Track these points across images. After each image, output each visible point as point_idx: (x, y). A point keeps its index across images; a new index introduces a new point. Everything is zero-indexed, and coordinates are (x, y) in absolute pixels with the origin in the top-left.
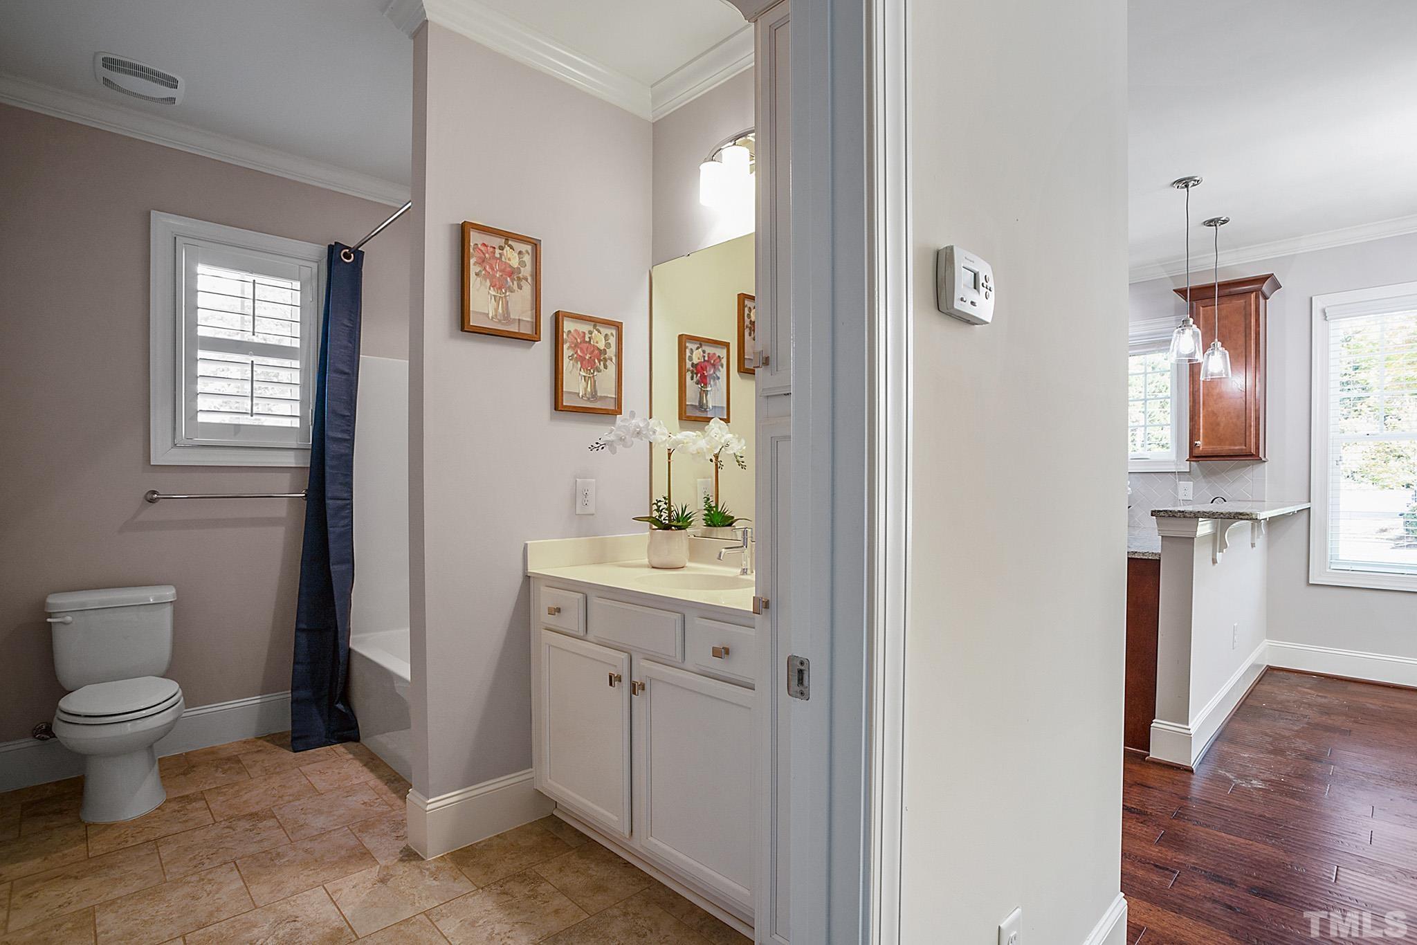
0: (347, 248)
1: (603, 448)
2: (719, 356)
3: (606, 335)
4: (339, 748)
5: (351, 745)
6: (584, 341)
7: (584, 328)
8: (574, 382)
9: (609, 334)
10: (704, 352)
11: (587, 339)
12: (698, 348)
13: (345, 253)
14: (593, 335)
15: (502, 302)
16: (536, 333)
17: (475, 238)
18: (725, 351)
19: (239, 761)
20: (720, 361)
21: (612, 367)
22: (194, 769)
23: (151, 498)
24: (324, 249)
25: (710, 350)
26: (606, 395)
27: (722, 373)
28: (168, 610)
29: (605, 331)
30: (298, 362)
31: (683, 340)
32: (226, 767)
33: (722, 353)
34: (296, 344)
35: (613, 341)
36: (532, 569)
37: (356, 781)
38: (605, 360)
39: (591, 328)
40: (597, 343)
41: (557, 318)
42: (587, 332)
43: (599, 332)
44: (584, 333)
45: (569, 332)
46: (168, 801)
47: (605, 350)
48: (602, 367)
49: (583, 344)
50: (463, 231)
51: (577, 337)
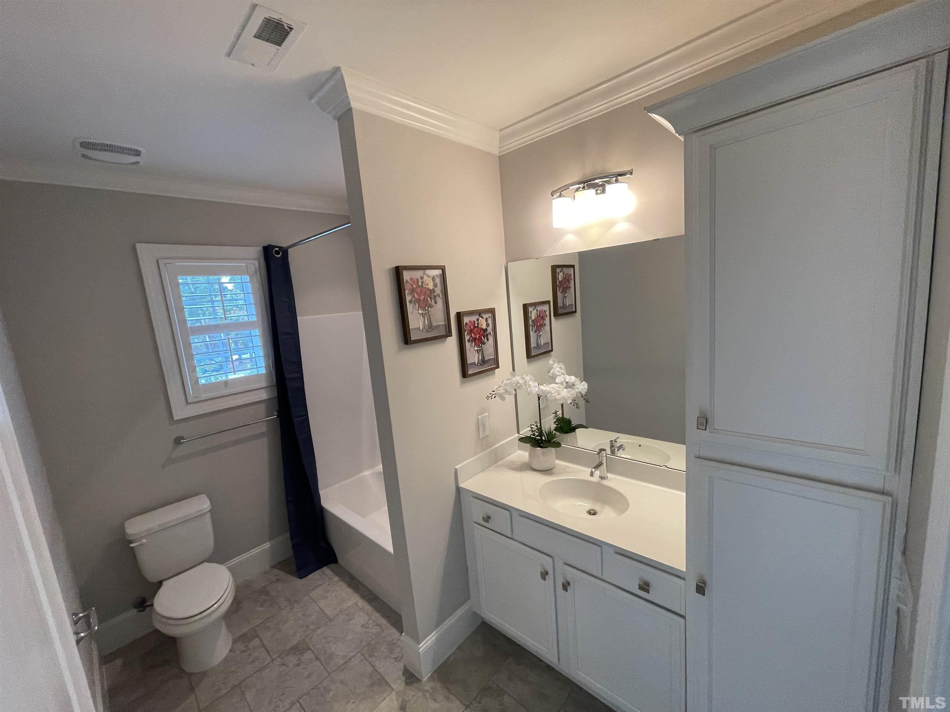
0: (277, 247)
1: (495, 397)
2: (545, 311)
3: (486, 318)
5: (333, 566)
6: (475, 327)
7: (474, 318)
8: (473, 357)
9: (488, 317)
10: (537, 311)
11: (476, 325)
12: (534, 310)
13: (276, 251)
14: (479, 321)
15: (427, 316)
16: (449, 332)
17: (407, 276)
18: (548, 306)
20: (545, 313)
21: (491, 338)
23: (178, 441)
24: (260, 249)
25: (540, 308)
26: (489, 358)
27: (547, 319)
28: (208, 517)
29: (485, 316)
31: (525, 307)
32: (261, 600)
33: (546, 308)
34: (254, 319)
35: (490, 321)
36: (461, 485)
38: (487, 335)
39: (477, 317)
40: (482, 325)
41: (459, 316)
42: (476, 320)
43: (482, 318)
44: (474, 321)
45: (466, 323)
46: (235, 641)
47: (486, 329)
48: (486, 340)
49: (474, 329)
50: (398, 272)
51: (470, 325)
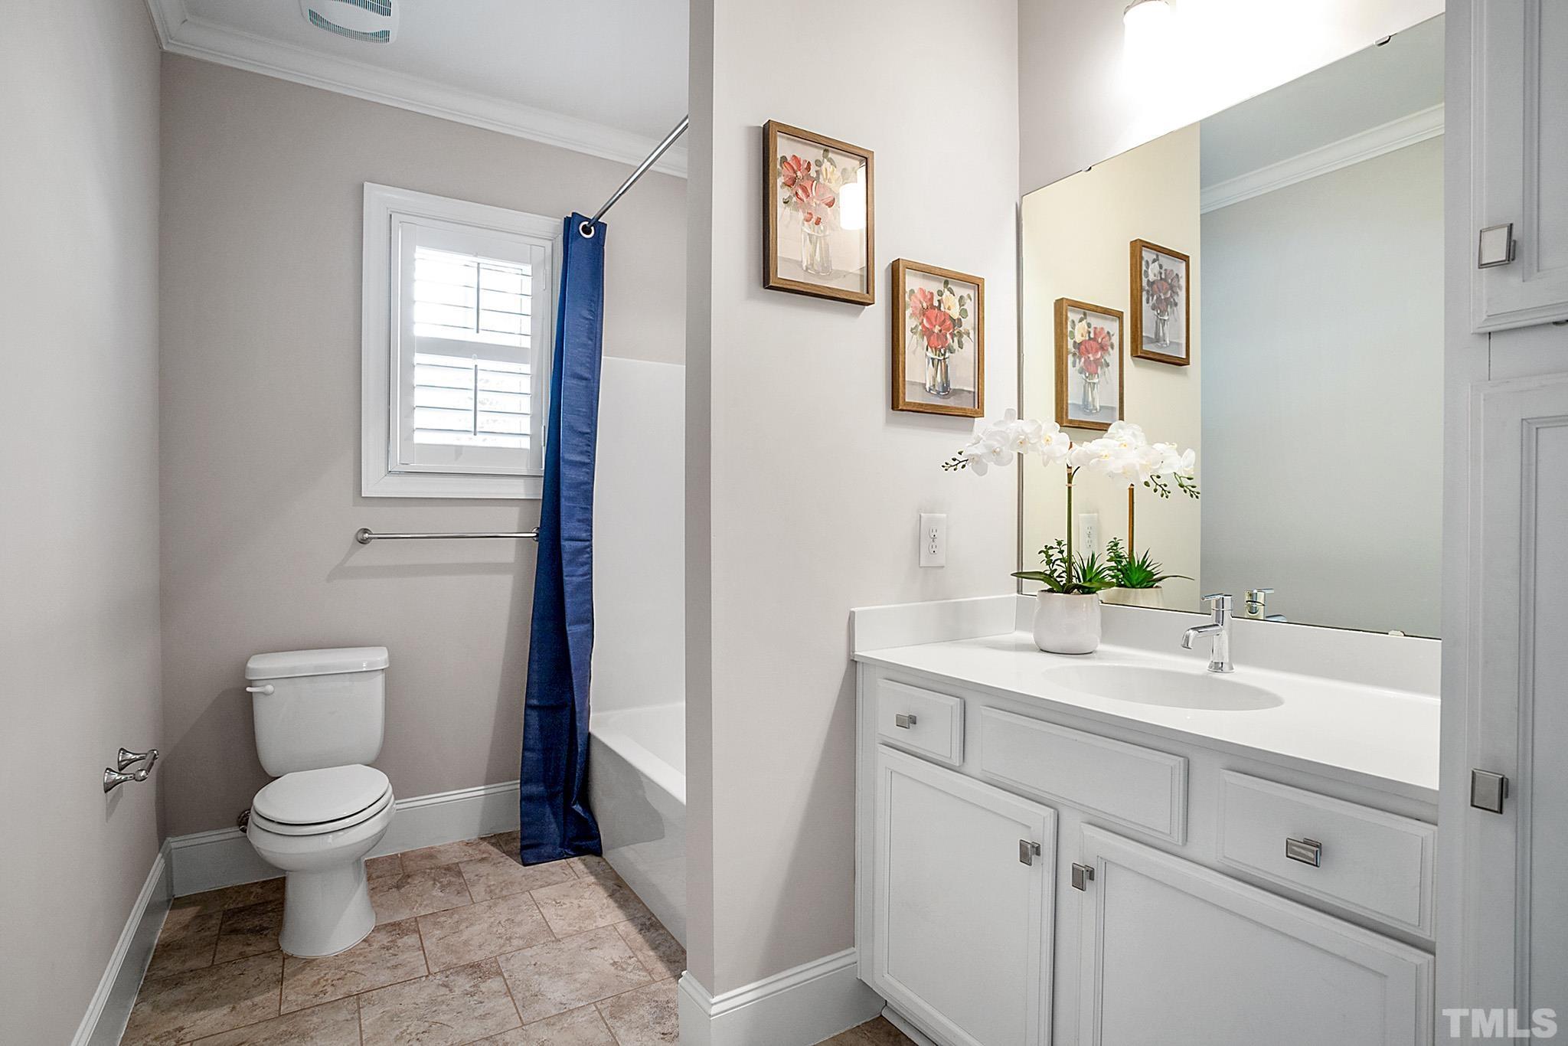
0: (587, 219)
1: (964, 466)
2: (1108, 333)
3: (961, 297)
4: (577, 863)
5: (591, 859)
6: (932, 307)
7: (934, 286)
8: (919, 368)
9: (965, 296)
10: (1089, 325)
11: (936, 304)
12: (1081, 320)
13: (585, 226)
14: (944, 296)
15: (821, 243)
16: (868, 293)
17: (784, 147)
18: (1117, 324)
19: (460, 874)
20: (1110, 339)
21: (969, 345)
22: (409, 880)
23: (363, 539)
24: (559, 223)
25: (1097, 322)
26: (961, 388)
27: (1113, 357)
28: (380, 679)
29: (959, 291)
30: (529, 366)
31: (1061, 307)
32: (445, 881)
33: (1112, 326)
34: (526, 342)
35: (970, 306)
36: (860, 651)
37: (601, 923)
38: (960, 334)
39: (941, 287)
40: (949, 309)
41: (895, 270)
42: (935, 293)
43: (952, 293)
44: (932, 294)
45: (912, 291)
46: (377, 929)
47: (959, 320)
48: (956, 345)
49: (931, 309)
50: (766, 135)
51: (922, 300)
